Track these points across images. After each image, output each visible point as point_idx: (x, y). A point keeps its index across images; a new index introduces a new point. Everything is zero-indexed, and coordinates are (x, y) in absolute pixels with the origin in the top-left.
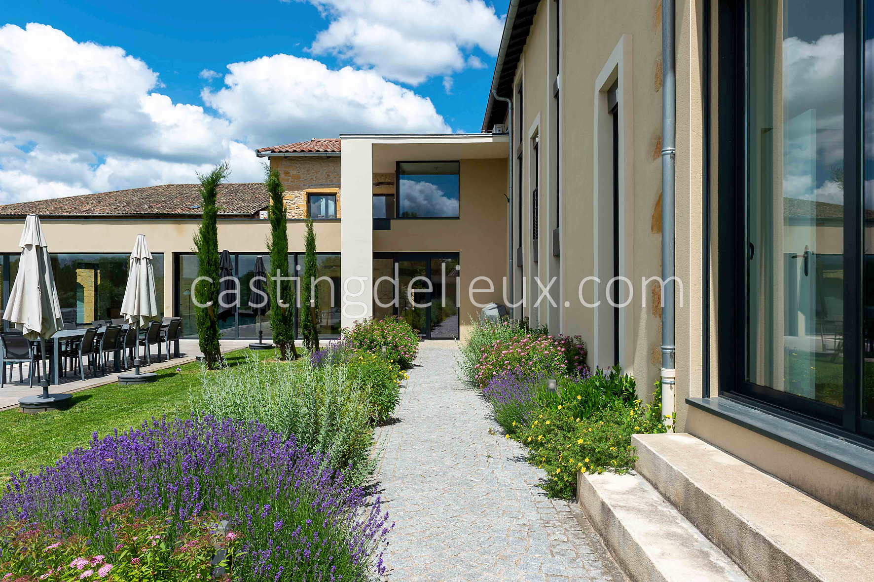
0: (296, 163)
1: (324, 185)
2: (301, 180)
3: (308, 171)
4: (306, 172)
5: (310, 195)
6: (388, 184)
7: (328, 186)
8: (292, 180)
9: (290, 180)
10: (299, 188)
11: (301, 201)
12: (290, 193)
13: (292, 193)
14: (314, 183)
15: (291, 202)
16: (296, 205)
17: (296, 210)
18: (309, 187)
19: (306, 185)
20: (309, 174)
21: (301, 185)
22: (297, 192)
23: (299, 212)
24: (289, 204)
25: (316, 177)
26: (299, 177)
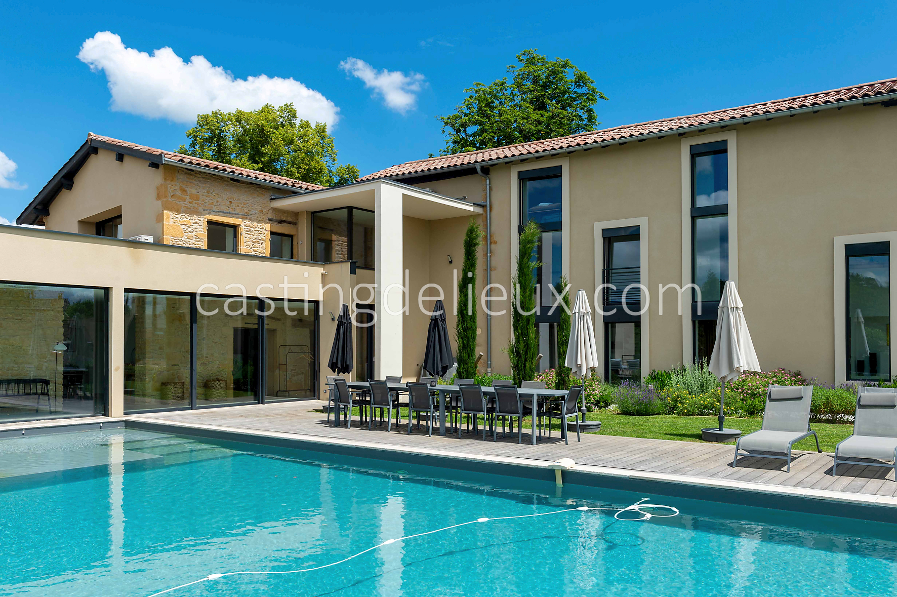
0: (195, 180)
1: (227, 213)
2: (200, 202)
3: (208, 192)
4: (207, 194)
5: (210, 222)
6: (289, 223)
7: (230, 214)
8: (191, 200)
9: (187, 201)
10: (197, 213)
11: (201, 230)
12: (187, 217)
13: (189, 218)
14: (215, 209)
15: (190, 229)
16: (194, 233)
17: (194, 239)
18: (209, 214)
19: (206, 210)
20: (209, 196)
21: (201, 209)
22: (196, 216)
23: (199, 243)
24: (187, 231)
25: (218, 201)
26: (198, 199)
